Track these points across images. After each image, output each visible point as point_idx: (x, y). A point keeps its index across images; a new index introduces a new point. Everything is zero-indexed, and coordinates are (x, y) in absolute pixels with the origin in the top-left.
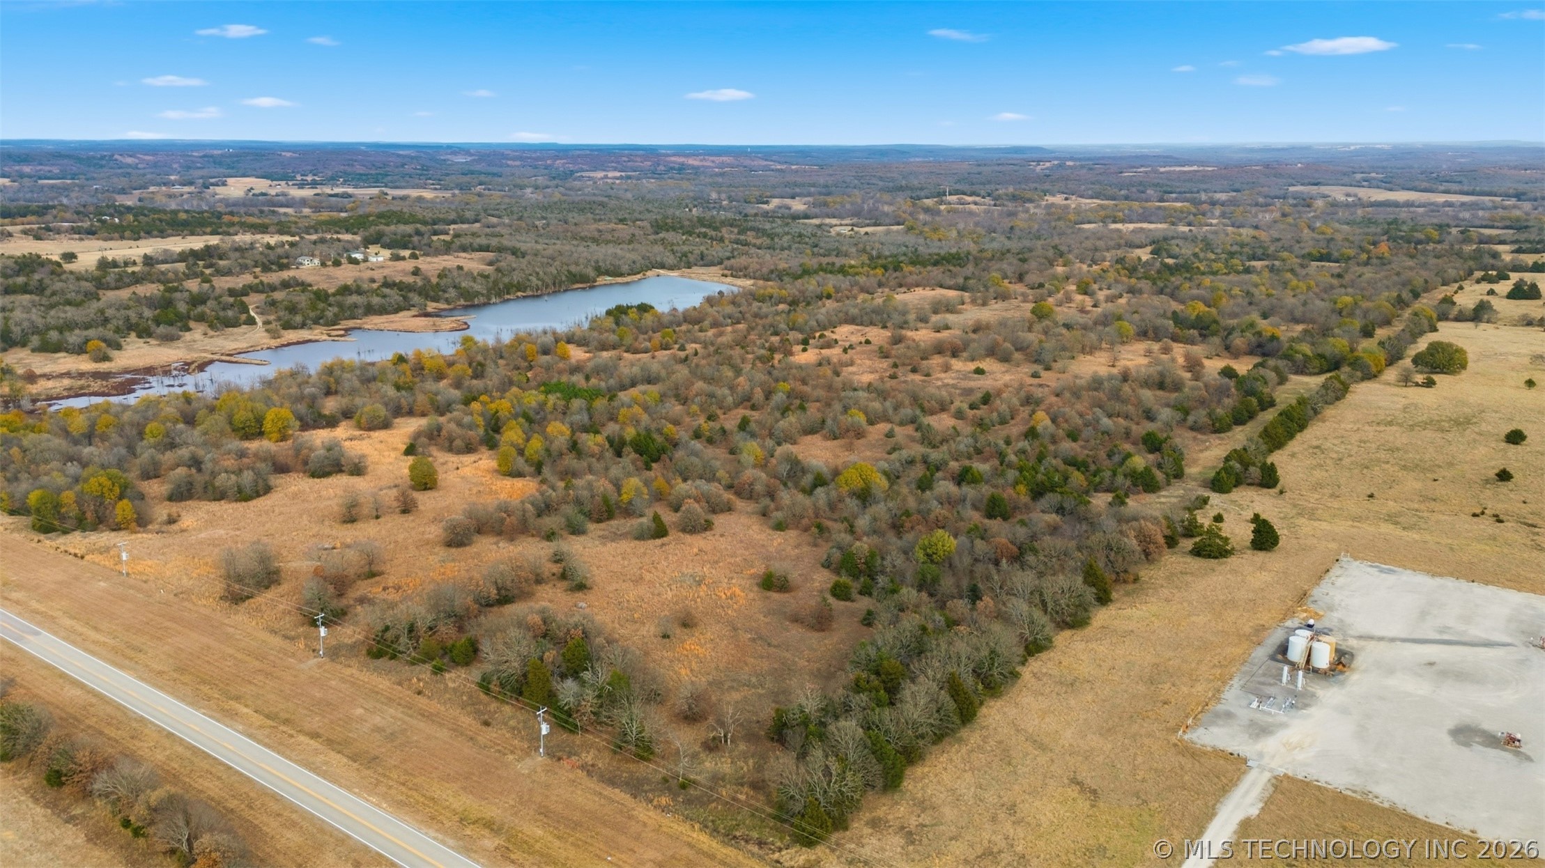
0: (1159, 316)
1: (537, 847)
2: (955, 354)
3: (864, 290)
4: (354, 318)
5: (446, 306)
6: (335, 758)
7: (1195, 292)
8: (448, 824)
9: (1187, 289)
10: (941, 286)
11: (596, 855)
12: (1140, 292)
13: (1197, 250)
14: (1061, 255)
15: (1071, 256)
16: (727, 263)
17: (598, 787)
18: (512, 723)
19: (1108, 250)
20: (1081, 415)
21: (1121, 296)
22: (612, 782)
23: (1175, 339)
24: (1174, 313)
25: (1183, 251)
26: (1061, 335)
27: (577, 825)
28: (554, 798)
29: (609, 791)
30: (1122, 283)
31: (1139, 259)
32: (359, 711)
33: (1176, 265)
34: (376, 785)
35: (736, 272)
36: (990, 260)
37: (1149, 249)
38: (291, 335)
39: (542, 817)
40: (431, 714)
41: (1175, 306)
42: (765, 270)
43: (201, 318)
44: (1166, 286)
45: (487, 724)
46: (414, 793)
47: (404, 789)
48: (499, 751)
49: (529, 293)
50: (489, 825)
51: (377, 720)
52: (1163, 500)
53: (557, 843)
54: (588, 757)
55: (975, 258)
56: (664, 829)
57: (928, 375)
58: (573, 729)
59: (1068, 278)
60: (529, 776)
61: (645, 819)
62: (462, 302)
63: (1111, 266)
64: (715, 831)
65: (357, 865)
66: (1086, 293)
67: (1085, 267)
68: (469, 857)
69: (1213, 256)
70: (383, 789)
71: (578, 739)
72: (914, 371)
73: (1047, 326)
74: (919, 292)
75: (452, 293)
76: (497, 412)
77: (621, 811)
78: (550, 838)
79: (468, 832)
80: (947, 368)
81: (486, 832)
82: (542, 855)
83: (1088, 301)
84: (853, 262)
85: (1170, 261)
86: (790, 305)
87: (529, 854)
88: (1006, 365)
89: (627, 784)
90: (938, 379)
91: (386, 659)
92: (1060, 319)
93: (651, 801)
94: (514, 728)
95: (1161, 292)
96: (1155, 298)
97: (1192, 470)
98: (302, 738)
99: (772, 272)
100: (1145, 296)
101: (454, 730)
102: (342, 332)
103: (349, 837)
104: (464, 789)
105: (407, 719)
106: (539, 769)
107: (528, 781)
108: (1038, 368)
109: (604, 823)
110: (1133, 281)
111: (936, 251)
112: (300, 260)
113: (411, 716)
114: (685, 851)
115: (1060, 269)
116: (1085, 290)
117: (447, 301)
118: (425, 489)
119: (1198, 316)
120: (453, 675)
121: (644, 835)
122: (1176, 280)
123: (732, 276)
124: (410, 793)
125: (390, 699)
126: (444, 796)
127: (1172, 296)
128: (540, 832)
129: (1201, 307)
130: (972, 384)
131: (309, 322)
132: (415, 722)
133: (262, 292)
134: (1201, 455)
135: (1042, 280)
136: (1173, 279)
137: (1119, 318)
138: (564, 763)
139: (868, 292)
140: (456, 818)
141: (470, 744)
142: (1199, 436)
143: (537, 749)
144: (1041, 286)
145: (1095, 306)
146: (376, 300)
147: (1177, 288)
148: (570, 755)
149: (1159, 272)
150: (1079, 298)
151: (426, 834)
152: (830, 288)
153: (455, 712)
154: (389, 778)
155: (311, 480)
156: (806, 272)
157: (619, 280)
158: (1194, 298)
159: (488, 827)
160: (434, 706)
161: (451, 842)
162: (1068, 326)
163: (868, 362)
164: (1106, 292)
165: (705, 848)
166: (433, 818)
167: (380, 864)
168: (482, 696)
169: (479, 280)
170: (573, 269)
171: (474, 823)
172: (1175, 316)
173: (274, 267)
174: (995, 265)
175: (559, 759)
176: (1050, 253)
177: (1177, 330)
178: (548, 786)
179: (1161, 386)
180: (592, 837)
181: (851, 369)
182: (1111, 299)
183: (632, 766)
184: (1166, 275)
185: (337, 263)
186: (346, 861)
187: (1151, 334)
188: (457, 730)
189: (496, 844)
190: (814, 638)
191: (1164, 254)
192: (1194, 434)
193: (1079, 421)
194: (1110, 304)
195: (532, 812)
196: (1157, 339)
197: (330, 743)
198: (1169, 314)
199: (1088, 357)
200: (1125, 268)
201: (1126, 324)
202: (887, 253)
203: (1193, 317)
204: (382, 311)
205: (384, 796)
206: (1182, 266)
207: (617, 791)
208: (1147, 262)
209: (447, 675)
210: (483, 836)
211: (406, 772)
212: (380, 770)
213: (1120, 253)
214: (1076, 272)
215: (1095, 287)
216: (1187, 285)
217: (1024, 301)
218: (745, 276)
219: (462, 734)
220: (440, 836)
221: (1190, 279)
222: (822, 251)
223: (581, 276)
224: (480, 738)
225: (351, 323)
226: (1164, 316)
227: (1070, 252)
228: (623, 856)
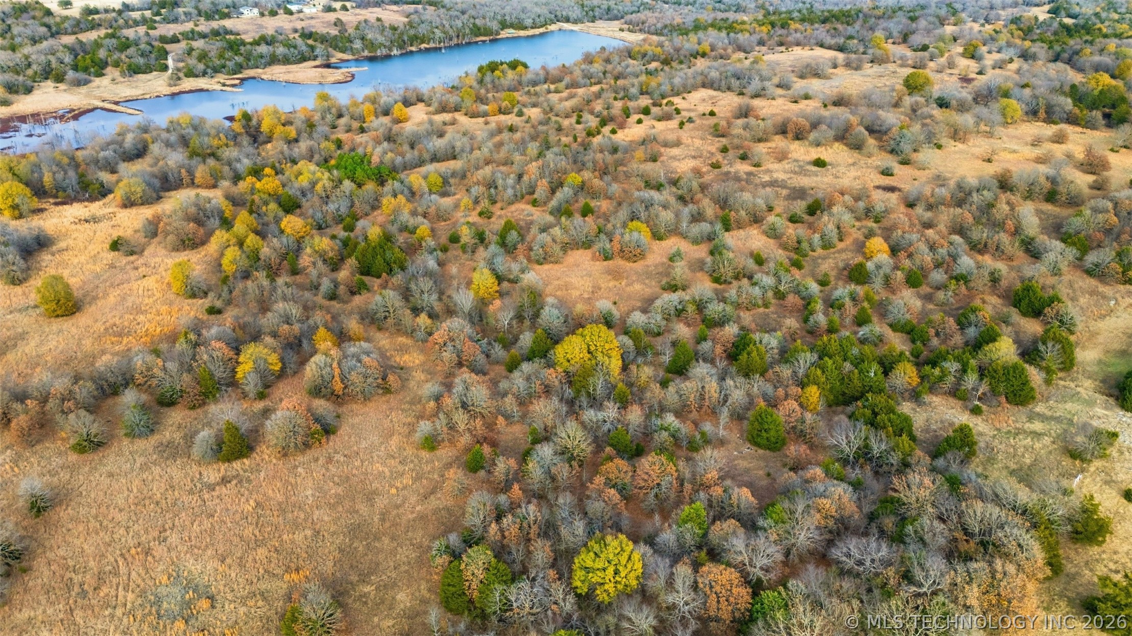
0: (1054, 90)
2: (798, 137)
3: (740, 48)
4: (256, 68)
5: (350, 57)
7: (1097, 58)
9: (1090, 56)
10: (822, 46)
12: (1034, 57)
13: (1098, 10)
14: (955, 13)
15: (963, 15)
16: (628, 17)
19: (1004, 8)
20: (932, 248)
21: (1011, 61)
23: (1072, 120)
24: (1073, 86)
25: (1083, 10)
26: (931, 116)
30: (1015, 46)
31: (1036, 18)
33: (1076, 25)
35: (635, 27)
36: (879, 18)
37: (1047, 8)
38: (189, 84)
41: (1076, 78)
42: (659, 26)
43: (116, 65)
44: (1063, 50)
49: (432, 45)
52: (1037, 426)
55: (865, 16)
57: (757, 165)
59: (955, 40)
62: (366, 53)
63: (1005, 26)
66: (973, 57)
67: (976, 27)
69: (1116, 16)
72: (744, 158)
73: (917, 103)
74: (798, 51)
75: (358, 45)
76: (255, 193)
80: (782, 157)
83: (973, 65)
84: (745, 18)
85: (1068, 21)
86: (662, 63)
88: (856, 154)
90: (768, 171)
92: (936, 91)
95: (1056, 58)
96: (1052, 65)
97: (1087, 356)
99: (666, 26)
100: (1040, 63)
102: (237, 82)
108: (891, 162)
110: (1027, 43)
111: (830, 8)
112: (241, 10)
115: (949, 29)
116: (972, 54)
119: (1101, 92)
122: (1074, 43)
123: (630, 31)
127: (1069, 62)
129: (1106, 79)
130: (805, 182)
131: (209, 71)
133: (192, 39)
134: (1102, 325)
135: (926, 41)
136: (1071, 42)
137: (1006, 95)
139: (745, 51)
142: (1102, 288)
144: (925, 48)
145: (980, 73)
146: (284, 51)
147: (1077, 53)
149: (1055, 33)
150: (963, 63)
152: (705, 47)
156: (698, 27)
157: (522, 33)
158: (1097, 68)
162: (943, 104)
163: (698, 143)
164: (996, 56)
170: (478, 22)
172: (1074, 92)
173: (217, 17)
174: (883, 24)
176: (943, 12)
177: (1077, 111)
179: (1051, 197)
181: (675, 151)
182: (999, 65)
184: (1064, 36)
185: (273, 13)
187: (1042, 114)
191: (1063, 13)
192: (1092, 282)
193: (928, 258)
194: (998, 71)
196: (1050, 119)
198: (1067, 89)
199: (960, 146)
200: (1020, 29)
201: (1013, 102)
202: (784, 9)
203: (1096, 92)
204: (286, 61)
206: (1083, 27)
208: (1044, 22)
213: (1016, 12)
214: (966, 32)
215: (984, 49)
216: (1088, 50)
217: (902, 66)
218: (641, 30)
221: (1091, 43)
222: (722, 7)
223: (485, 29)
225: (250, 73)
226: (1060, 91)
227: (964, 10)
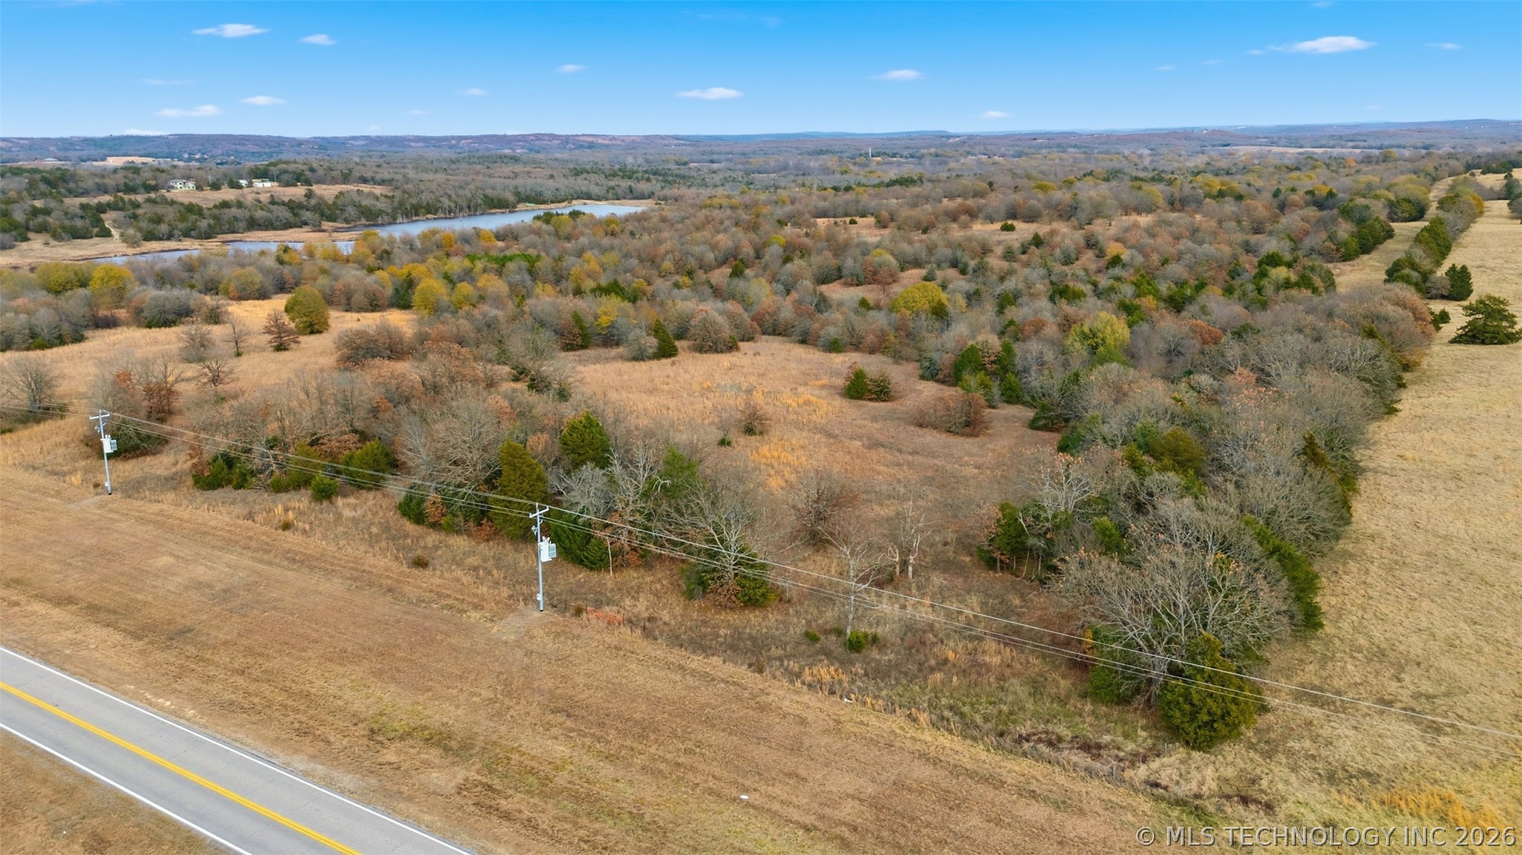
1: (561, 779)
4: (234, 232)
5: (344, 224)
6: (95, 633)
8: (338, 742)
11: (711, 792)
17: (676, 656)
18: (472, 561)
22: (700, 645)
27: (645, 730)
28: (581, 680)
29: (696, 661)
32: (165, 560)
34: (177, 677)
38: (154, 245)
39: (560, 718)
40: (309, 557)
43: (43, 229)
45: (420, 563)
46: (265, 688)
47: (240, 680)
48: (451, 607)
50: (439, 740)
51: (200, 572)
53: (607, 770)
54: (642, 606)
56: (849, 727)
58: (595, 563)
60: (518, 644)
61: (795, 709)
64: (969, 730)
65: (98, 843)
68: (393, 812)
70: (191, 682)
71: (609, 579)
72: (926, 233)
75: (352, 212)
76: (410, 274)
77: (738, 698)
78: (588, 760)
79: (390, 756)
80: (966, 228)
81: (433, 754)
82: (577, 798)
87: (543, 795)
89: (734, 648)
91: (229, 489)
93: (798, 675)
94: (475, 569)
98: (39, 607)
101: (355, 579)
102: (218, 244)
103: (89, 781)
104: (378, 674)
105: (260, 567)
106: (538, 633)
107: (519, 654)
109: (710, 722)
112: (171, 183)
113: (270, 563)
114: (923, 772)
117: (346, 221)
118: (312, 333)
119: (1220, 192)
120: (352, 500)
121: (807, 742)
124: (253, 687)
125: (229, 542)
126: (333, 690)
128: (561, 749)
131: (177, 234)
132: (276, 571)
133: (121, 209)
138: (590, 617)
140: (361, 730)
141: (389, 598)
143: (529, 599)
146: (259, 214)
148: (598, 605)
151: (285, 766)
153: (355, 550)
154: (208, 662)
155: (145, 331)
157: (542, 206)
159: (438, 744)
160: (316, 544)
161: (348, 780)
165: (966, 762)
166: (303, 732)
167: (157, 841)
168: (410, 527)
169: (383, 199)
170: (489, 192)
171: (402, 738)
173: (139, 189)
175: (579, 612)
178: (563, 660)
180: (687, 751)
183: (732, 617)
185: (216, 187)
186: (71, 839)
188: (361, 578)
189: (459, 779)
190: (964, 445)
193: (1173, 250)
195: (535, 710)
197: (93, 611)
203: (1215, 193)
204: (268, 226)
205: (192, 697)
207: (716, 660)
209: (340, 501)
210: (427, 764)
211: (249, 651)
212: (191, 650)
219: (371, 585)
220: (320, 769)
223: (499, 200)
224: (407, 589)
225: (230, 237)
228: (777, 790)
